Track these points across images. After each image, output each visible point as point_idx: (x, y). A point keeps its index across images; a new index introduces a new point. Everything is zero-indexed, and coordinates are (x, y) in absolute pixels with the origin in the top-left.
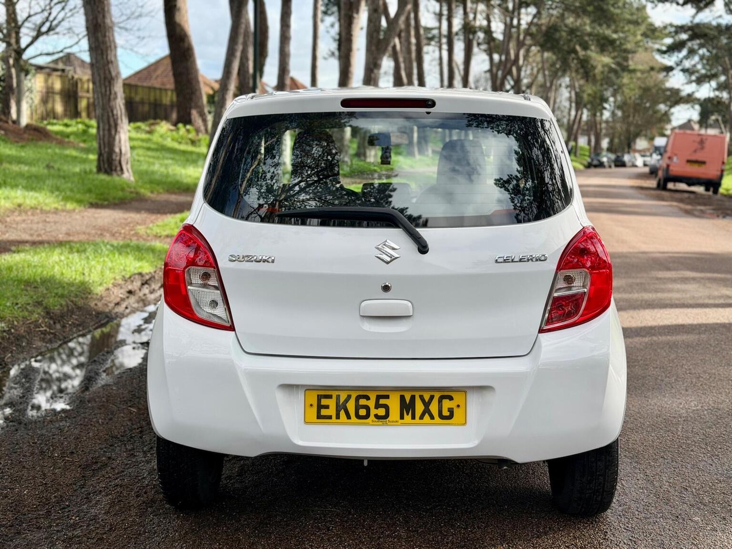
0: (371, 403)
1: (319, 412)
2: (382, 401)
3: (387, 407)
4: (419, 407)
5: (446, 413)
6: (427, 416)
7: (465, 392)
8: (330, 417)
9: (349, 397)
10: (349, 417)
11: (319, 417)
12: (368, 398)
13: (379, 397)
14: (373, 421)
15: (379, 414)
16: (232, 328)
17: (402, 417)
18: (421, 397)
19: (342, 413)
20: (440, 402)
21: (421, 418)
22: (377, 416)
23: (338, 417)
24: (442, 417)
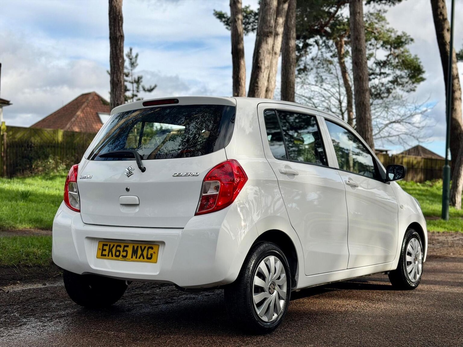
0: (121, 249)
1: (102, 252)
2: (126, 248)
3: (127, 251)
4: (139, 252)
5: (149, 256)
6: (142, 257)
7: (159, 246)
8: (105, 255)
9: (114, 245)
10: (112, 256)
11: (102, 255)
12: (120, 246)
13: (125, 246)
14: (121, 259)
15: (124, 255)
16: (79, 211)
17: (132, 257)
18: (141, 247)
19: (110, 253)
20: (148, 250)
21: (139, 258)
22: (122, 256)
23: (108, 256)
24: (148, 258)
